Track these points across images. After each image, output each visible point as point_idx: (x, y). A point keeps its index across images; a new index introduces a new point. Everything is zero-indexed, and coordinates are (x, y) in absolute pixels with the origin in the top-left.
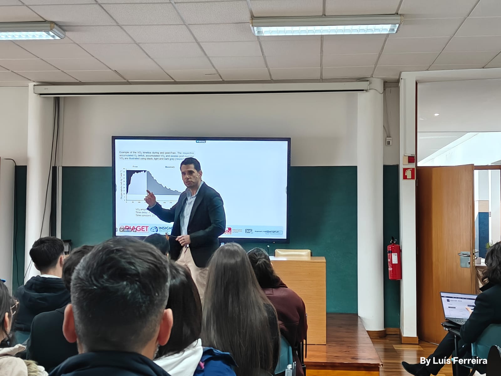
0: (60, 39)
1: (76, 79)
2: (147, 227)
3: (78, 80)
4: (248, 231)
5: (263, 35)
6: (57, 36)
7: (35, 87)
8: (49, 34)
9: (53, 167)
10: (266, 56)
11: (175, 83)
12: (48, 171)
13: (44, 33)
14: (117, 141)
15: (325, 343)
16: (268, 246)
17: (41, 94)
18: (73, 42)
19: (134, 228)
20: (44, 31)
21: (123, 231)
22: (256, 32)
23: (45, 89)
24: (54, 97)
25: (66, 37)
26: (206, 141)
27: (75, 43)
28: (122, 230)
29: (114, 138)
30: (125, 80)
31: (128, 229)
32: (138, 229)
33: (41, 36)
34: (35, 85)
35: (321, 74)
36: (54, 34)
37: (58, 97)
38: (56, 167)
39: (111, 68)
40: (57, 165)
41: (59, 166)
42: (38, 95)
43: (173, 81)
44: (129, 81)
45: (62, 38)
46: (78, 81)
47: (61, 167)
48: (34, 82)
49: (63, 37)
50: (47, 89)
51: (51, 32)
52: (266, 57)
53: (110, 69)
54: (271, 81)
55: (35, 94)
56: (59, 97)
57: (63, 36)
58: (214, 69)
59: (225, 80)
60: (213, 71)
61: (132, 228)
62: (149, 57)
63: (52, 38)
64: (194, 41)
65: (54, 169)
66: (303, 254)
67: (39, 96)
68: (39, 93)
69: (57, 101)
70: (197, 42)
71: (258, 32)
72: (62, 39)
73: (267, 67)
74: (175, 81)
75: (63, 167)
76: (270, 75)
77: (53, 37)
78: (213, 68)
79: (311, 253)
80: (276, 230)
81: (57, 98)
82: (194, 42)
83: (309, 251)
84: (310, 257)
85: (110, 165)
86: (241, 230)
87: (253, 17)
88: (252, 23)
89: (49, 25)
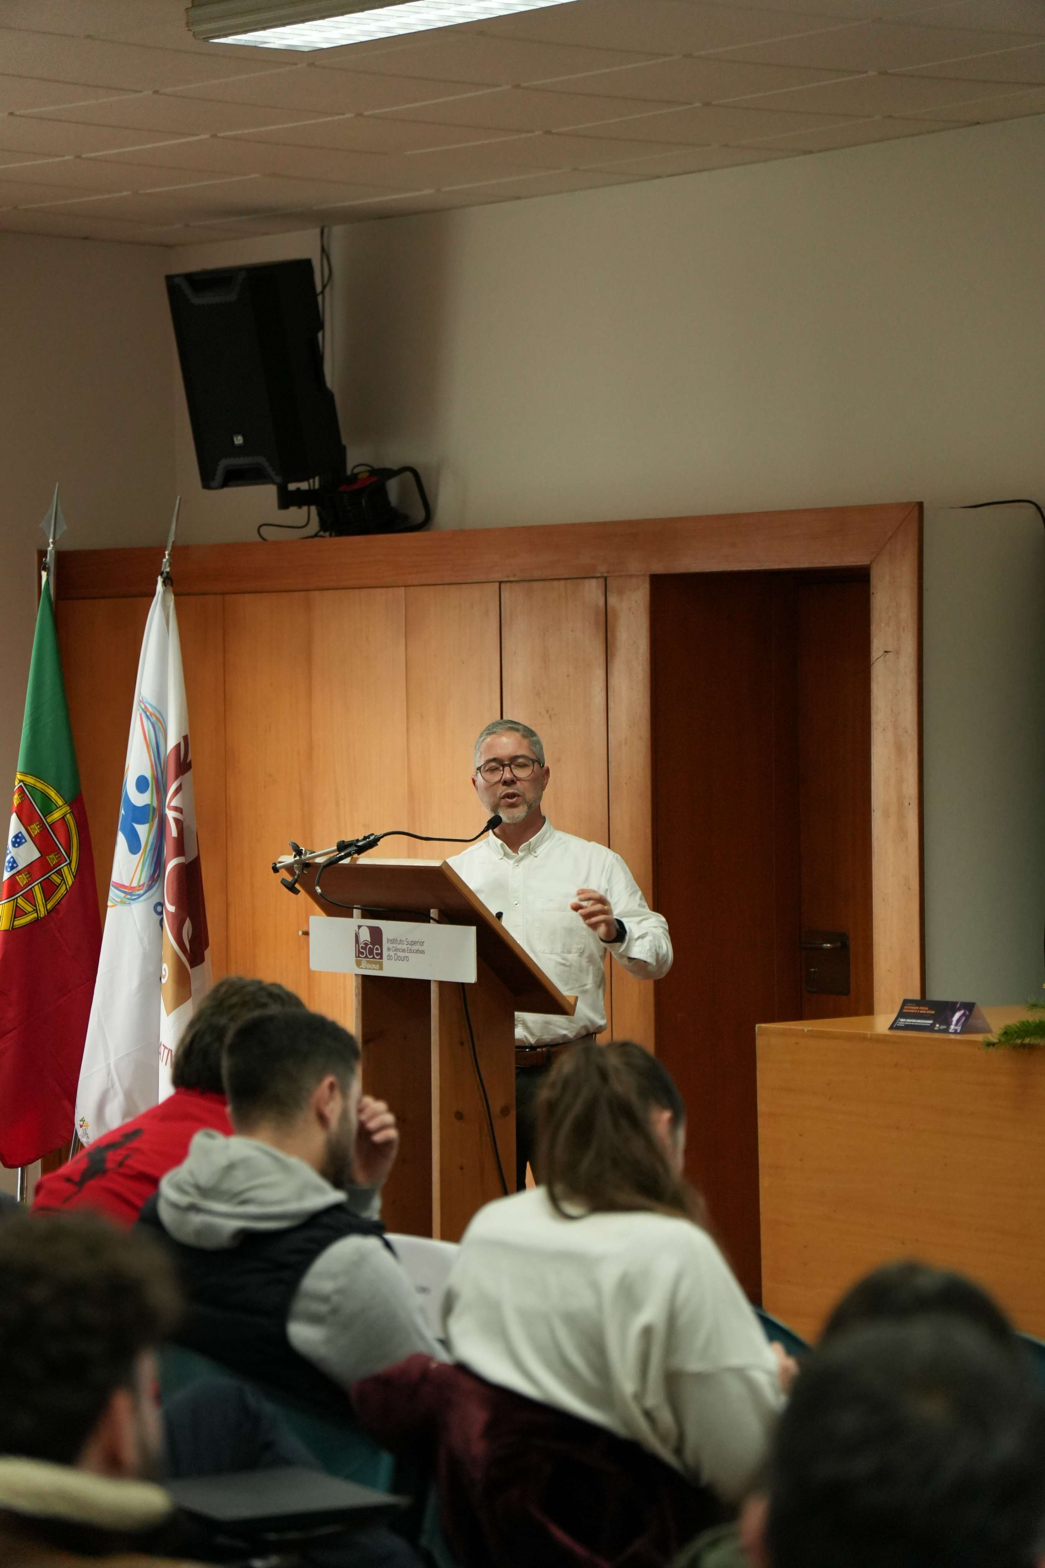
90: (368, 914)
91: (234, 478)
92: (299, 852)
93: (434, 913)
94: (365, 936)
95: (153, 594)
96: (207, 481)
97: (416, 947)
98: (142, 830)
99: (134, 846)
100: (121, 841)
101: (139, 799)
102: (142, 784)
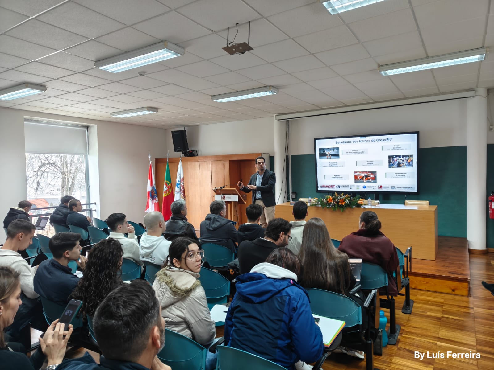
2: (334, 186)
3: (296, 111)
4: (393, 187)
6: (274, 92)
7: (276, 117)
8: (270, 92)
12: (284, 158)
13: (267, 92)
14: (317, 141)
15: (434, 260)
16: (406, 196)
17: (279, 120)
18: (284, 94)
19: (327, 186)
21: (322, 188)
22: (383, 74)
23: (280, 117)
24: (286, 121)
25: (279, 92)
27: (286, 94)
29: (315, 139)
30: (320, 108)
31: (324, 187)
32: (329, 187)
33: (266, 94)
35: (439, 90)
36: (272, 92)
37: (288, 120)
41: (289, 155)
43: (346, 105)
44: (322, 108)
49: (277, 93)
50: (282, 117)
54: (406, 98)
55: (277, 120)
58: (367, 96)
59: (376, 101)
61: (326, 186)
63: (272, 94)
65: (287, 157)
66: (424, 204)
69: (288, 122)
71: (385, 74)
73: (400, 91)
75: (292, 156)
76: (404, 95)
79: (429, 203)
80: (411, 187)
83: (428, 201)
84: (428, 205)
85: (314, 153)
86: (388, 187)
87: (379, 66)
88: (379, 69)
89: (268, 88)
90: (223, 194)
91: (178, 151)
92: (216, 188)
93: (232, 194)
94: (223, 197)
95: (179, 162)
96: (175, 151)
97: (230, 198)
98: (179, 186)
99: (178, 187)
100: (176, 187)
101: (179, 183)
102: (179, 181)
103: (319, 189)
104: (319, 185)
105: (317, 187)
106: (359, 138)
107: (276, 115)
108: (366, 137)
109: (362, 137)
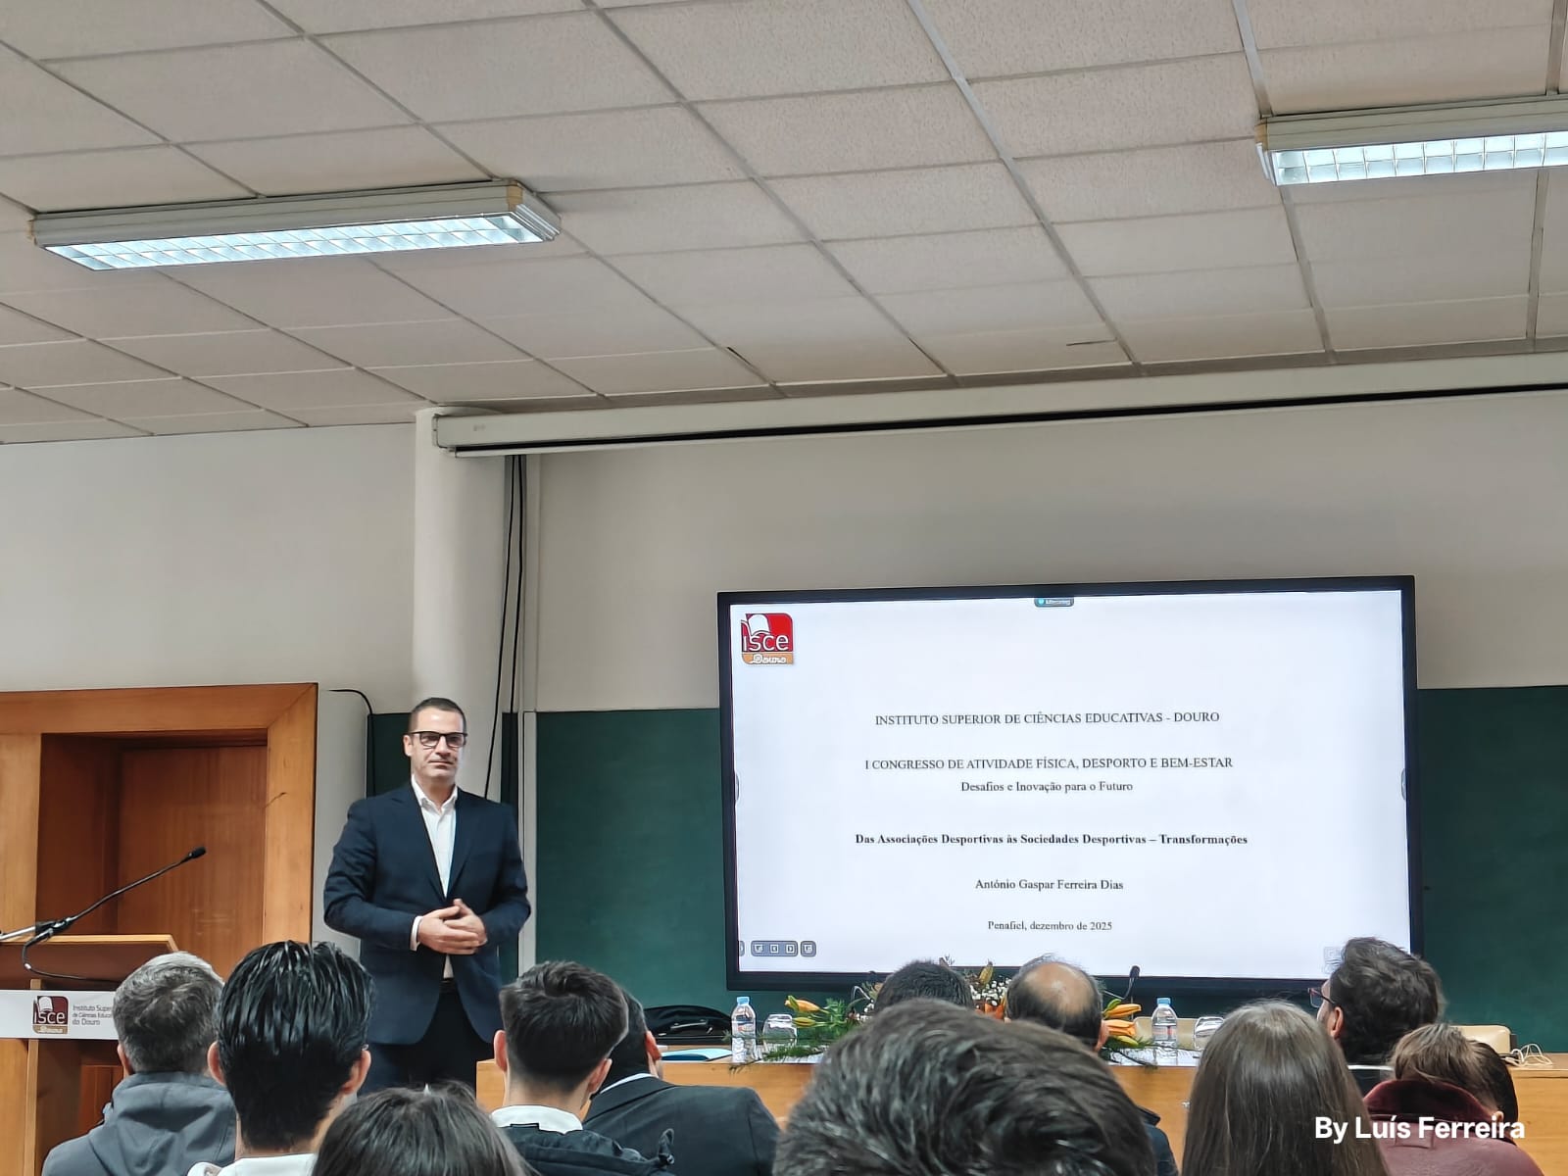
0: (538, 240)
1: (589, 389)
3: (592, 391)
5: (1304, 181)
6: (531, 230)
7: (440, 421)
8: (503, 227)
9: (504, 715)
10: (1309, 263)
11: (952, 383)
12: (487, 731)
13: (483, 222)
14: (736, 611)
17: (460, 449)
18: (582, 251)
19: (804, 940)
20: (483, 217)
21: (768, 953)
22: (1279, 172)
23: (475, 429)
24: (506, 456)
25: (562, 235)
26: (1076, 599)
27: (590, 254)
28: (761, 948)
29: (726, 600)
30: (765, 381)
31: (783, 945)
33: (471, 233)
34: (437, 417)
36: (522, 224)
37: (520, 456)
38: (517, 714)
39: (717, 342)
40: (519, 708)
41: (524, 712)
42: (451, 451)
43: (945, 375)
44: (778, 384)
45: (551, 238)
46: (595, 395)
47: (534, 715)
48: (435, 403)
49: (550, 234)
50: (483, 427)
51: (510, 215)
52: (1313, 267)
53: (714, 344)
54: (1329, 358)
55: (441, 447)
56: (525, 455)
57: (552, 230)
58: (1104, 324)
59: (1143, 363)
60: (1098, 329)
61: (797, 940)
62: (859, 290)
63: (512, 240)
64: (1034, 220)
65: (510, 724)
67: (453, 454)
68: (452, 447)
69: (517, 469)
70: (1043, 225)
71: (1286, 170)
72: (548, 239)
74: (952, 377)
75: (540, 715)
76: (1324, 335)
77: (516, 233)
78: (1100, 320)
79: (1512, 1039)
81: (517, 459)
82: (1033, 225)
85: (713, 702)
87: (1267, 116)
88: (1264, 139)
89: (503, 191)
94: (47, 1005)
103: (748, 963)
104: (746, 933)
105: (733, 947)
106: (1031, 600)
107: (439, 410)
108: (1077, 599)
109: (1050, 601)
